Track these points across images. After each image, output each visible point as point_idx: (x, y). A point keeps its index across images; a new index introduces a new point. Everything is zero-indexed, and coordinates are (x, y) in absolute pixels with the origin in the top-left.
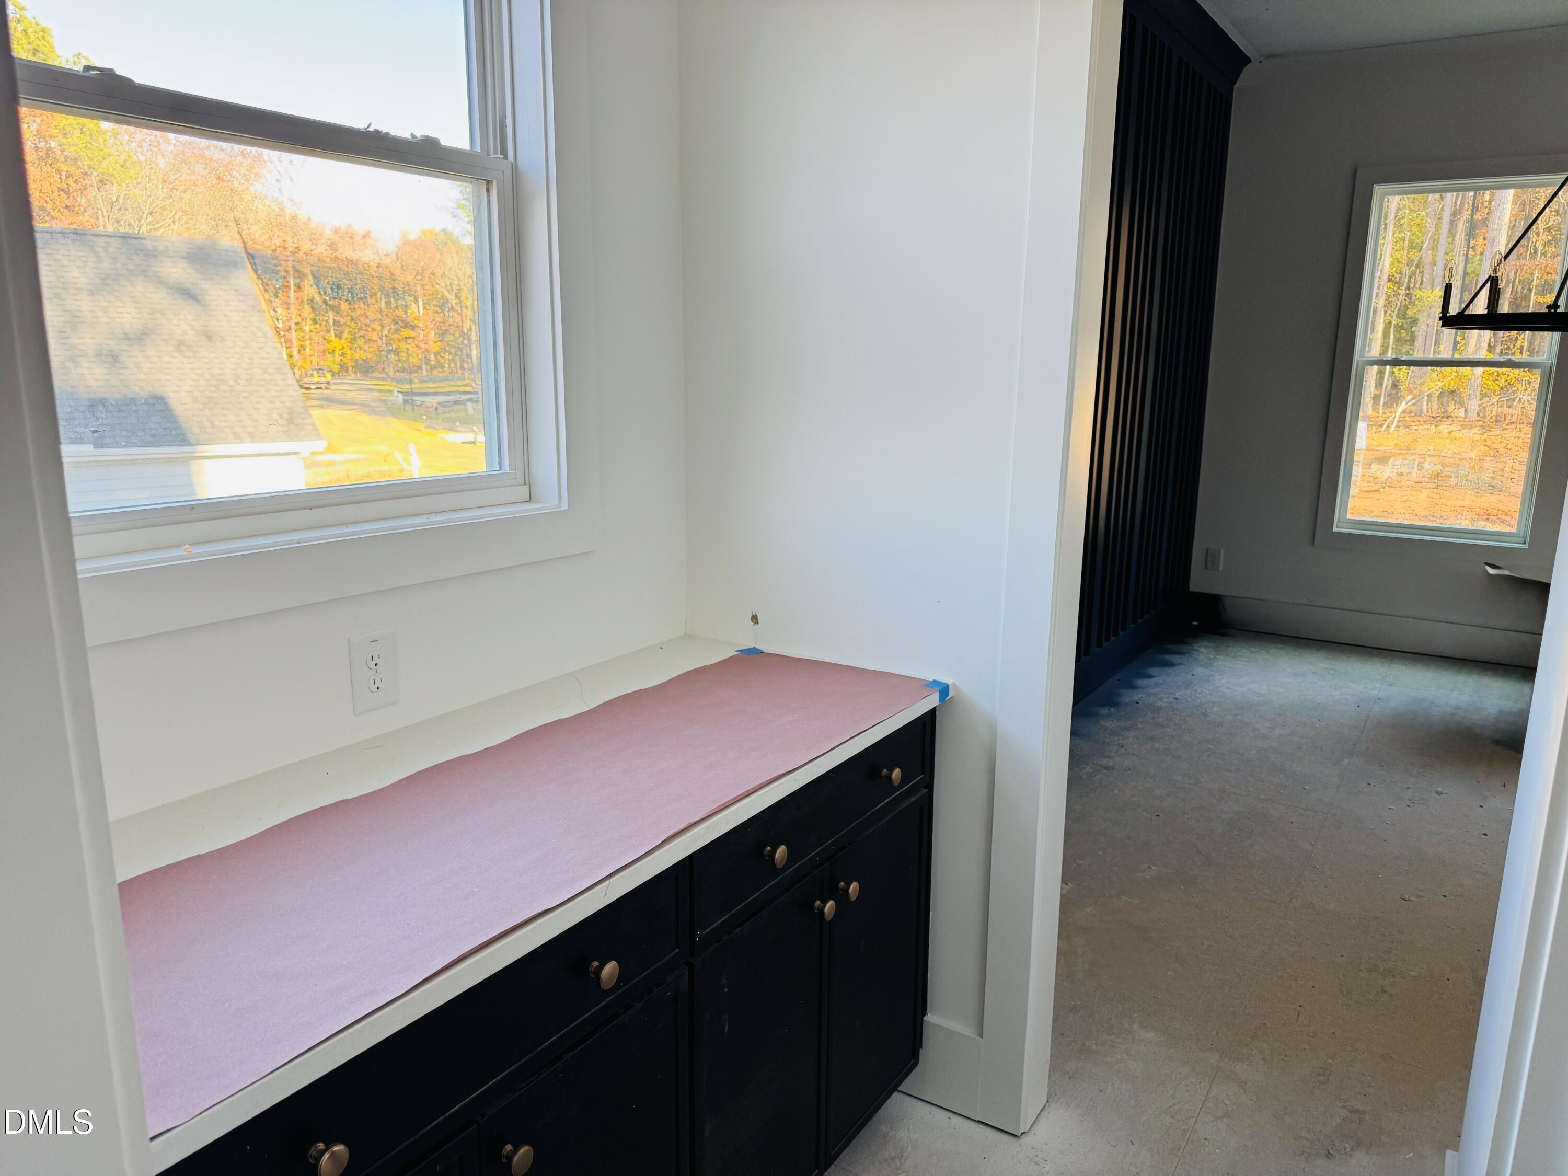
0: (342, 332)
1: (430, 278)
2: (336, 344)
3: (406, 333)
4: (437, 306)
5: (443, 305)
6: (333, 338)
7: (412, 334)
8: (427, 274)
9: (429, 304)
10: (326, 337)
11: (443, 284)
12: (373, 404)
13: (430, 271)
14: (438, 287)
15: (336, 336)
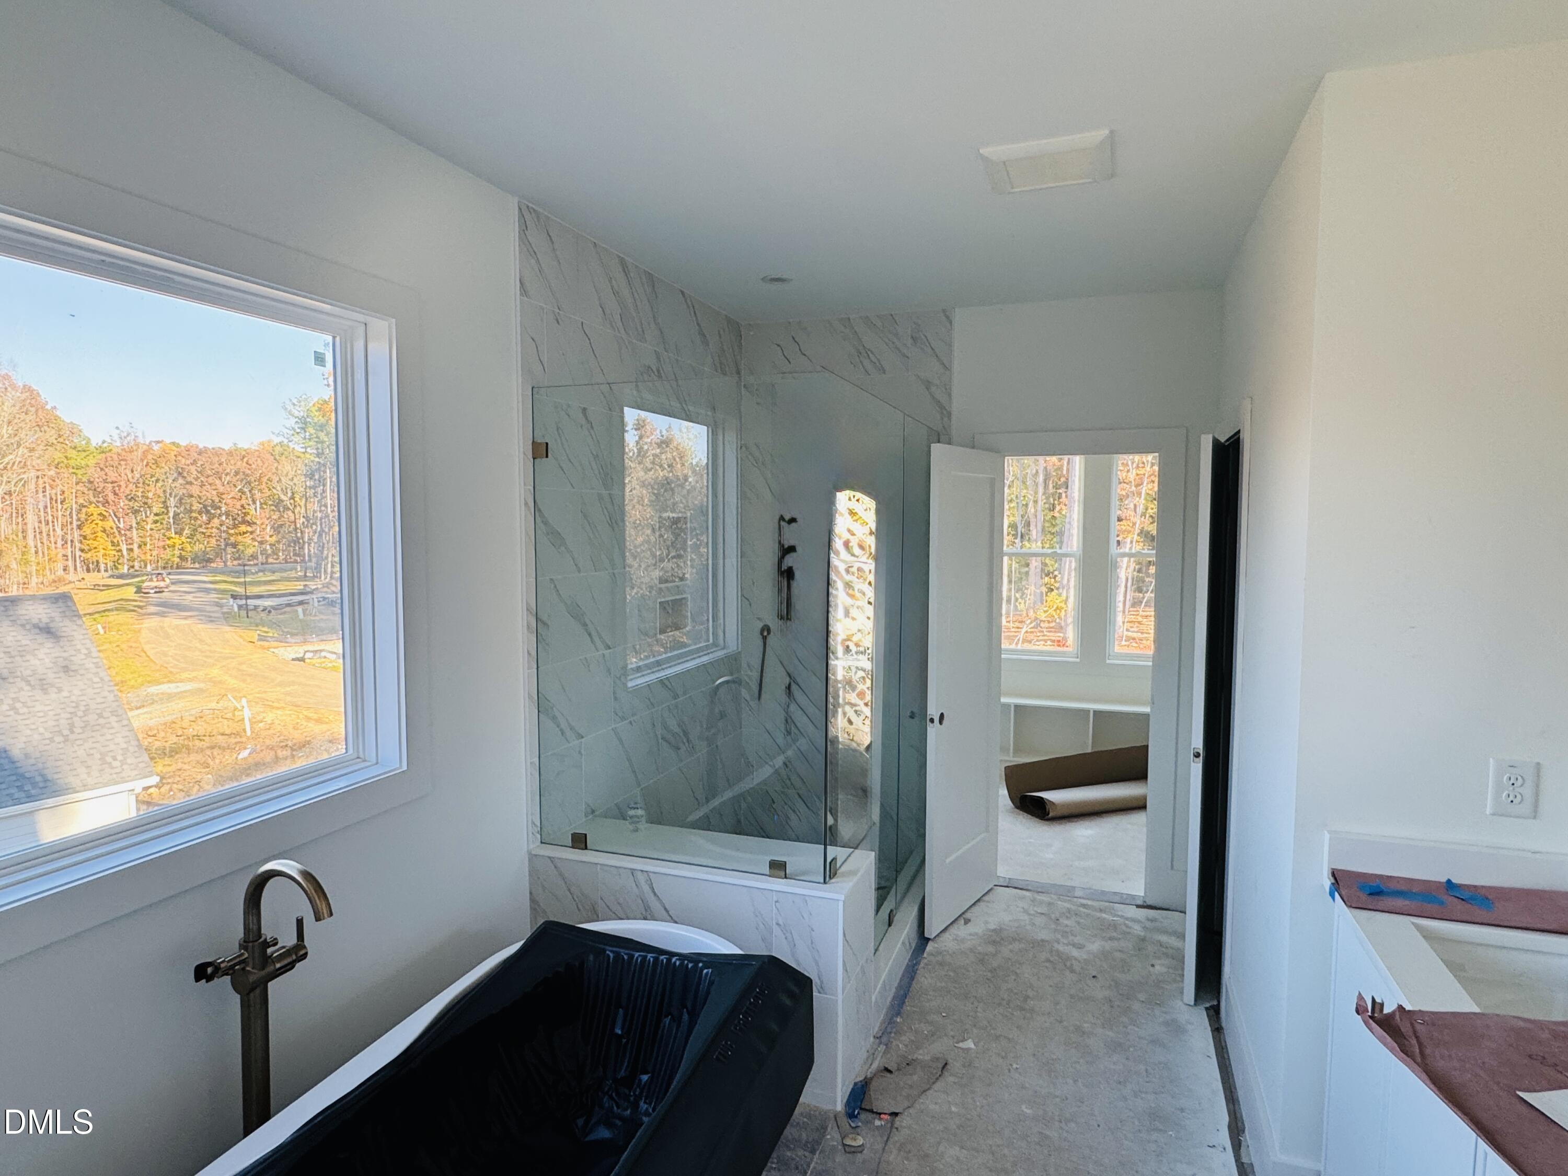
0: (183, 529)
1: (267, 483)
2: (177, 540)
3: (243, 528)
4: (272, 505)
5: (278, 504)
6: (173, 535)
7: (249, 529)
8: (265, 480)
9: (266, 504)
10: (166, 534)
11: (279, 488)
12: (208, 608)
13: (267, 477)
14: (274, 491)
15: (176, 533)
